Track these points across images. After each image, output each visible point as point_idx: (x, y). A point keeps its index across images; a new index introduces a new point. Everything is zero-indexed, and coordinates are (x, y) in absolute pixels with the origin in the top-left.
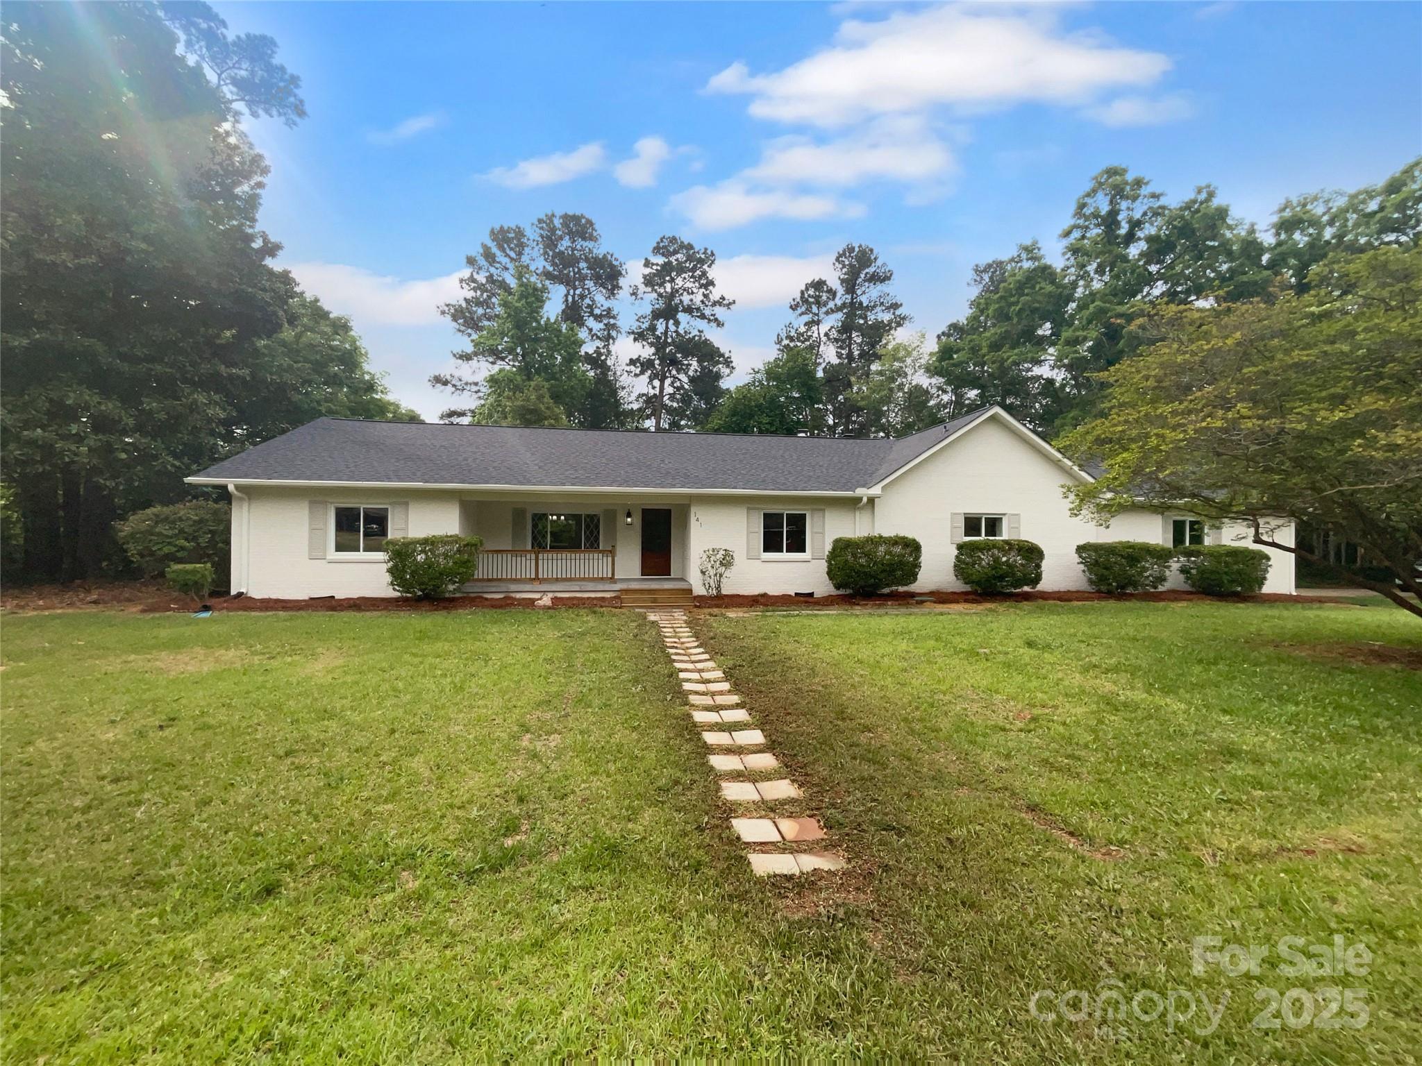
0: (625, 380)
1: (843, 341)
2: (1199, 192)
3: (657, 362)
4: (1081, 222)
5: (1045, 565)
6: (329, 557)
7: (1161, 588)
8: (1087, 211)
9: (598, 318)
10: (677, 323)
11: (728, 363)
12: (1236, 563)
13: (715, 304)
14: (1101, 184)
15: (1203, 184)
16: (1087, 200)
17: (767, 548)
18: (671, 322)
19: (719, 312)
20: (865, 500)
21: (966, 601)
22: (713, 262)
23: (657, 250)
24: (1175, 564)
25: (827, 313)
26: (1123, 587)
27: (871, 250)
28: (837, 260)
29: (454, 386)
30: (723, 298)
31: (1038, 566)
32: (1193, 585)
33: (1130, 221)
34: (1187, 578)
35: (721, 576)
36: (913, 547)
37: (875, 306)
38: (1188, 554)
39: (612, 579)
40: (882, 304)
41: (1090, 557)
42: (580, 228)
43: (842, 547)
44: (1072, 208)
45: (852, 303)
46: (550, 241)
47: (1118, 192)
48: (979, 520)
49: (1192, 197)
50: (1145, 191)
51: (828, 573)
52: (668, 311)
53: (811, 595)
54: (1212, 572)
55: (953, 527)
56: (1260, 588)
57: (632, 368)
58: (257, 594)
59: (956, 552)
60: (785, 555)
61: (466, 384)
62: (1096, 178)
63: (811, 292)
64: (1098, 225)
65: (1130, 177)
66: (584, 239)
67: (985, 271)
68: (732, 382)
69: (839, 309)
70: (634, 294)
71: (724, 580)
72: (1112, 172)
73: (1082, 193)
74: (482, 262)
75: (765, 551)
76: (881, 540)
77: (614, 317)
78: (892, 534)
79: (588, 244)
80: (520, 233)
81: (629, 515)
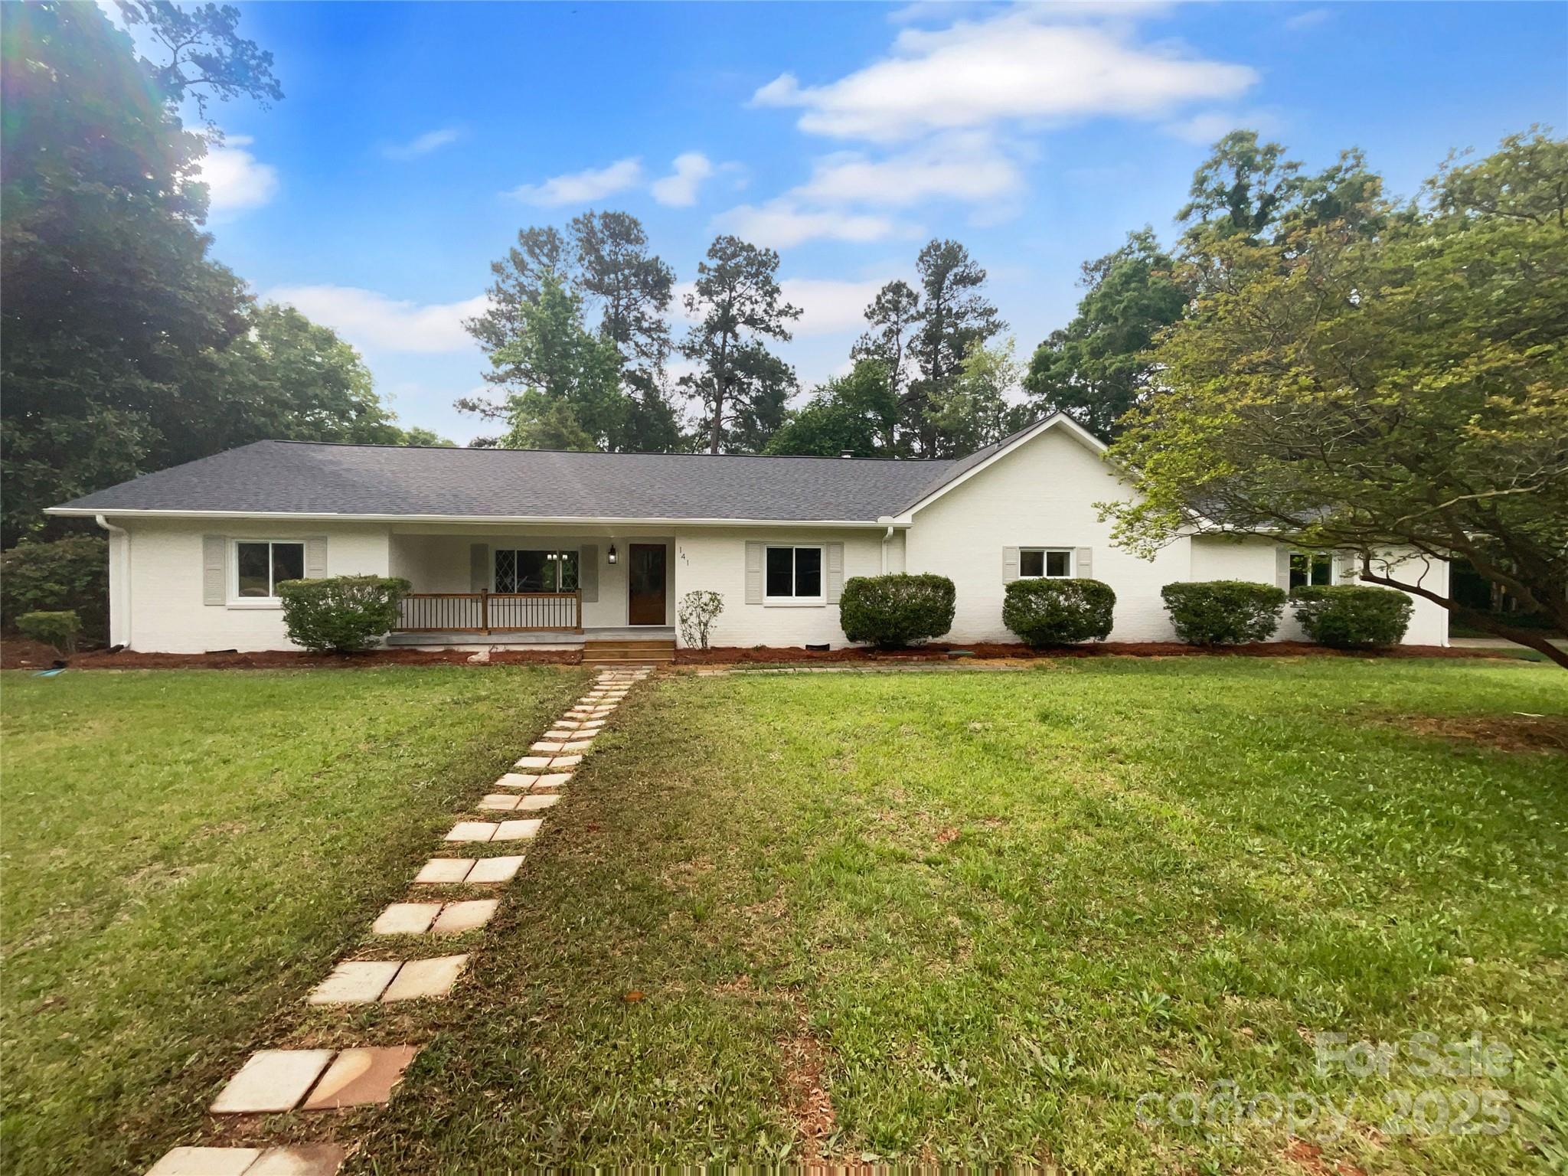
0: (677, 402)
1: (928, 354)
2: (1344, 157)
3: (715, 381)
4: (1202, 200)
5: (1117, 611)
6: (230, 603)
7: (1269, 639)
8: (1210, 186)
9: (647, 331)
10: (736, 336)
11: (791, 381)
12: (1368, 607)
13: (781, 313)
14: (1225, 153)
15: (1349, 148)
16: (1208, 173)
17: (772, 591)
18: (729, 335)
19: (786, 322)
20: (891, 531)
21: (1014, 656)
22: (777, 265)
23: (713, 253)
24: (1288, 610)
25: (906, 321)
26: (1219, 637)
27: (960, 247)
28: (921, 259)
29: (484, 411)
30: (790, 307)
31: (1109, 612)
32: (1313, 636)
33: (1261, 197)
34: (1305, 627)
35: (706, 625)
36: (946, 588)
37: (965, 313)
38: (1308, 596)
39: (578, 629)
40: (974, 310)
41: (1177, 600)
42: (622, 228)
43: (857, 589)
44: (1189, 183)
45: (938, 310)
46: (590, 244)
47: (1246, 163)
48: (1041, 554)
49: (1336, 163)
50: (1280, 160)
51: (842, 621)
52: (724, 323)
53: (826, 647)
54: (1336, 619)
55: (1006, 565)
56: (1399, 638)
57: (683, 388)
58: (141, 648)
59: (1005, 595)
60: (794, 600)
61: (497, 408)
62: (1218, 146)
63: (890, 296)
64: (1222, 204)
65: (1261, 144)
66: (629, 241)
67: (1096, 268)
68: (797, 403)
69: (921, 316)
70: (690, 304)
71: (710, 630)
72: (1239, 138)
73: (1199, 165)
74: (511, 268)
75: (769, 594)
76: (905, 581)
77: (665, 331)
78: (921, 573)
79: (636, 248)
80: (551, 234)
81: (613, 551)
